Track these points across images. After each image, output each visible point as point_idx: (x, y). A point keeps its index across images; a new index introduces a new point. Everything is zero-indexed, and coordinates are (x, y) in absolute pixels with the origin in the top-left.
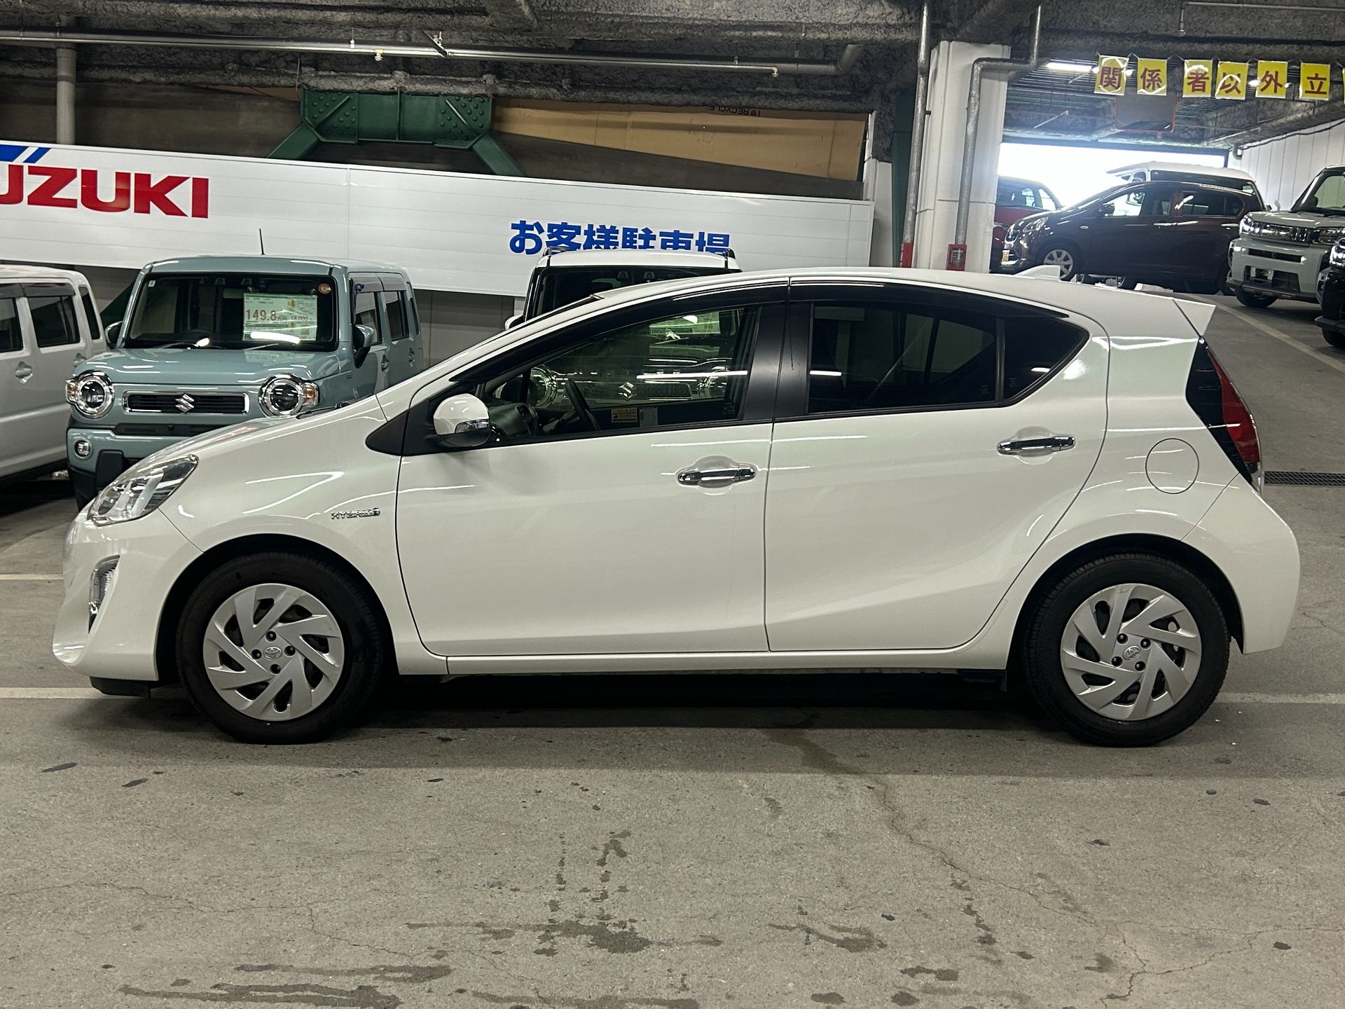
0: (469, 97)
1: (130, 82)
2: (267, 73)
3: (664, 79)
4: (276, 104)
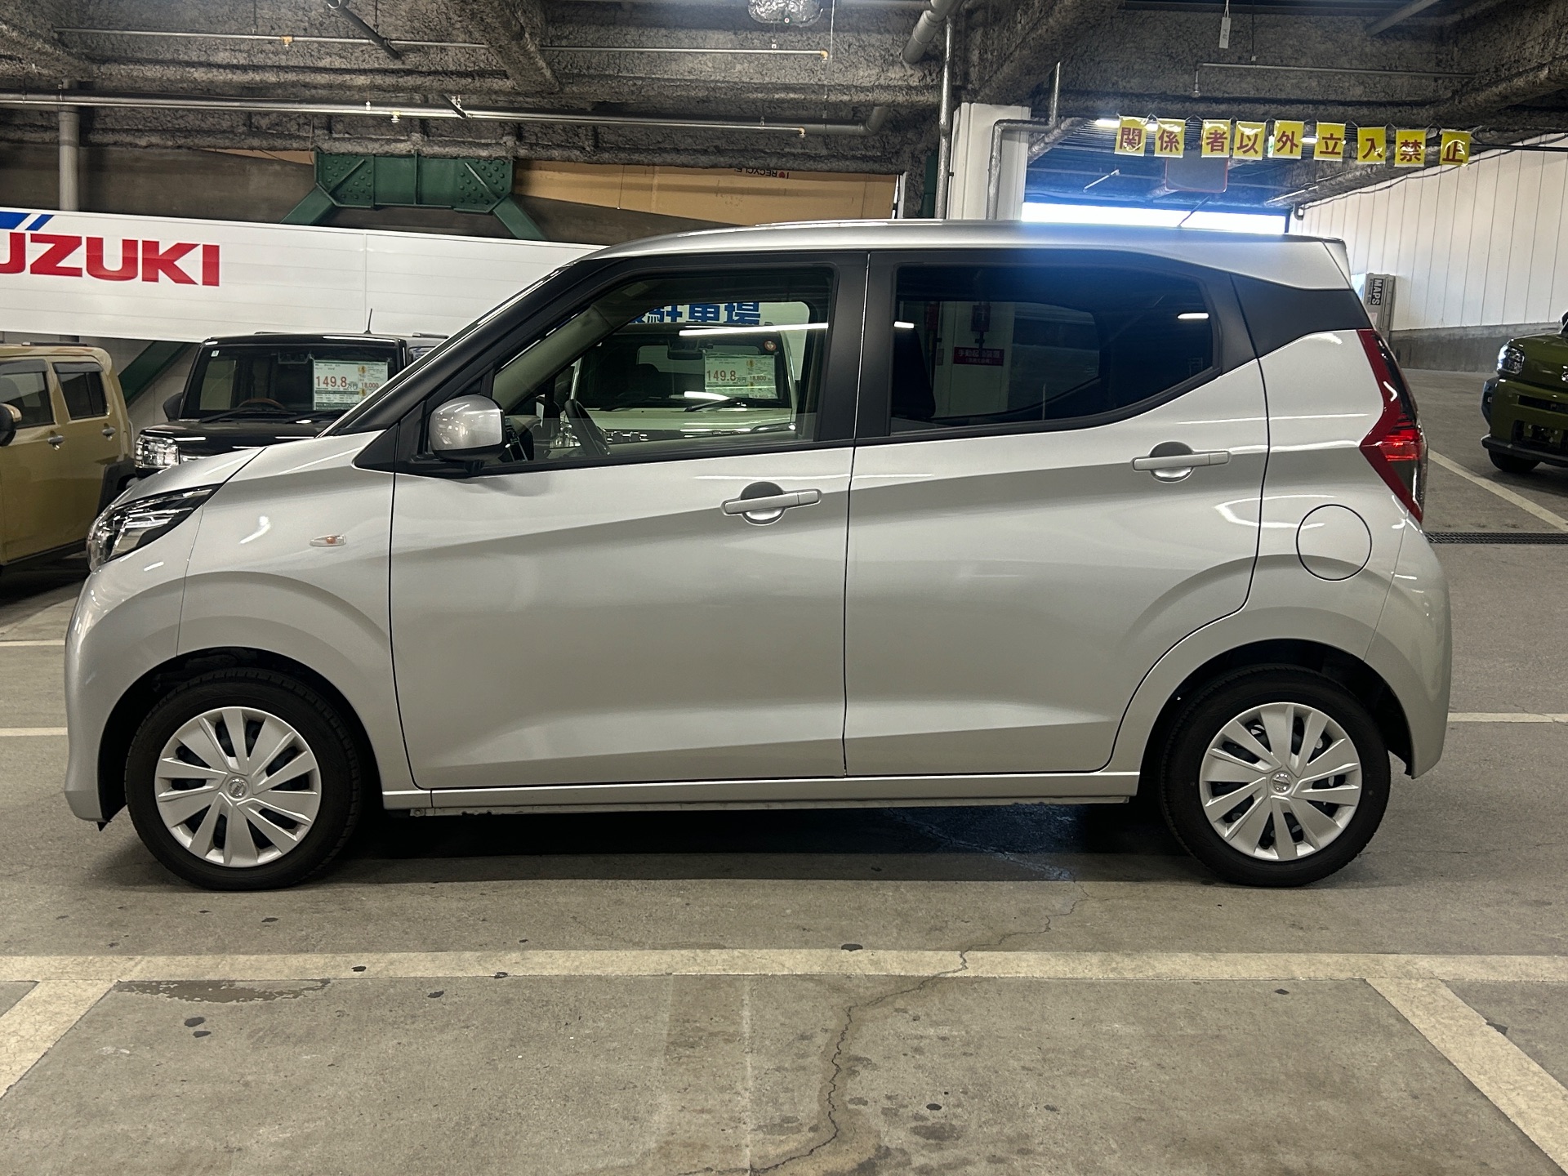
0: (488, 159)
1: (136, 146)
2: (281, 136)
3: (690, 140)
4: (288, 168)
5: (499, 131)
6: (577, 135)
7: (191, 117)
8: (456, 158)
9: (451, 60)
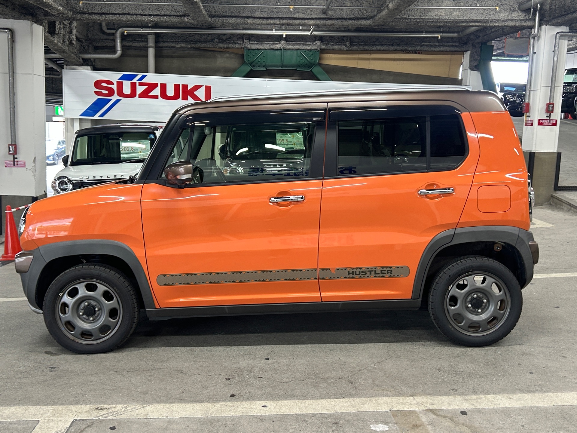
0: (310, 50)
1: (175, 47)
2: (229, 43)
3: (386, 41)
4: (232, 55)
5: (314, 39)
6: (343, 40)
7: (196, 36)
8: (297, 50)
9: (344, 13)
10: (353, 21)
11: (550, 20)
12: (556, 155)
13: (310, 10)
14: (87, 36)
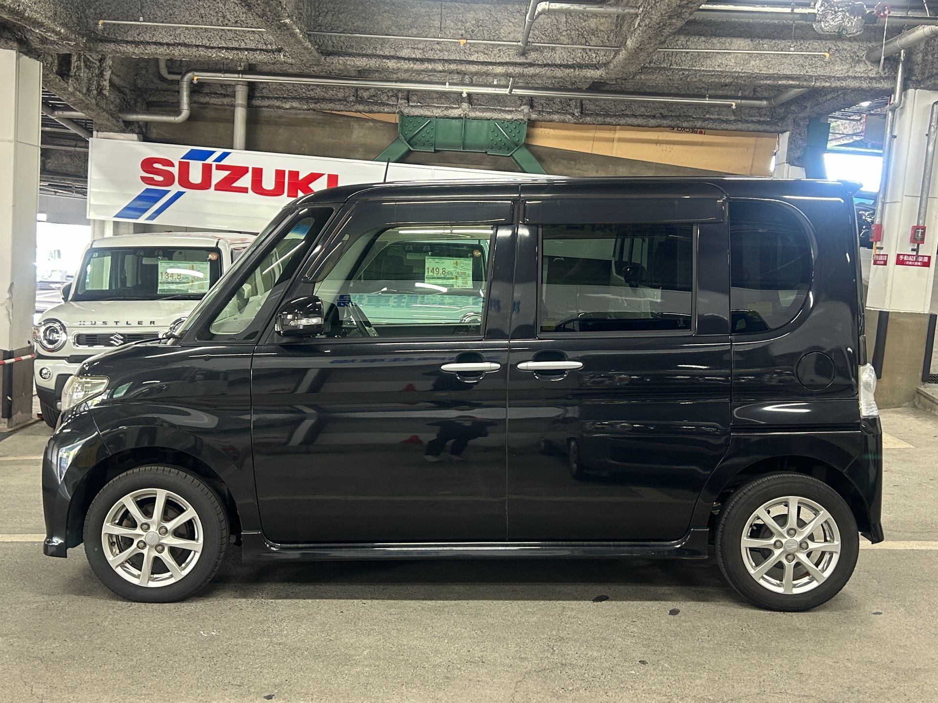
0: (512, 121)
1: (282, 108)
2: (375, 103)
3: (643, 109)
4: (377, 124)
5: (519, 102)
6: (569, 105)
7: (318, 89)
8: (489, 120)
9: (558, 56)
10: (572, 70)
11: (922, 80)
12: (927, 319)
13: (498, 49)
14: (135, 85)
